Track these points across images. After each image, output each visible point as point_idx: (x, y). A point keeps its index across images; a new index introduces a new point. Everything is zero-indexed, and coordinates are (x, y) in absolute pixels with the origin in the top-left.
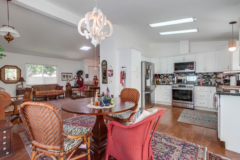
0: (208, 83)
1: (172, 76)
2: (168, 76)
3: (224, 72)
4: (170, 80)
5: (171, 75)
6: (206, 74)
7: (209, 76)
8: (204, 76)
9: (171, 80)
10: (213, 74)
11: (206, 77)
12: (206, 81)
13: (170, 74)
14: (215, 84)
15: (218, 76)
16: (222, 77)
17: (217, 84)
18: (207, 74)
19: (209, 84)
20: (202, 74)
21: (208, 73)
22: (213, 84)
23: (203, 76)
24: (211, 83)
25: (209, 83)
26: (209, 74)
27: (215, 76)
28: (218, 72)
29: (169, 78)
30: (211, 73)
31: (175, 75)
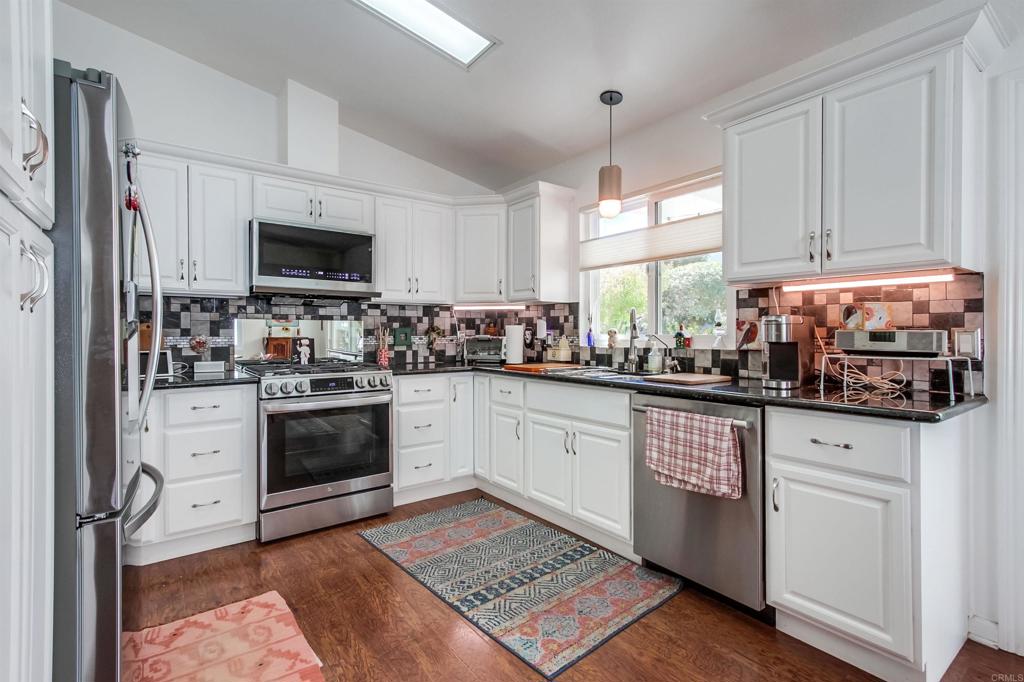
0: (403, 354)
1: (215, 316)
2: (177, 316)
3: (455, 308)
4: (193, 348)
5: (203, 310)
6: (394, 312)
7: (406, 322)
8: (391, 319)
9: (201, 344)
10: (420, 314)
11: (396, 325)
12: (396, 348)
13: (194, 300)
14: (426, 363)
15: (437, 322)
16: (448, 327)
17: (432, 359)
18: (403, 314)
19: (408, 361)
20: (384, 313)
21: (402, 307)
22: (421, 359)
23: (384, 319)
24: (415, 354)
25: (409, 359)
26: (408, 313)
27: (426, 320)
28: (437, 306)
29: (186, 333)
30: (415, 307)
31: (232, 310)
